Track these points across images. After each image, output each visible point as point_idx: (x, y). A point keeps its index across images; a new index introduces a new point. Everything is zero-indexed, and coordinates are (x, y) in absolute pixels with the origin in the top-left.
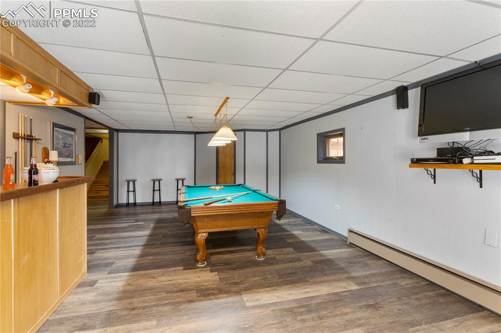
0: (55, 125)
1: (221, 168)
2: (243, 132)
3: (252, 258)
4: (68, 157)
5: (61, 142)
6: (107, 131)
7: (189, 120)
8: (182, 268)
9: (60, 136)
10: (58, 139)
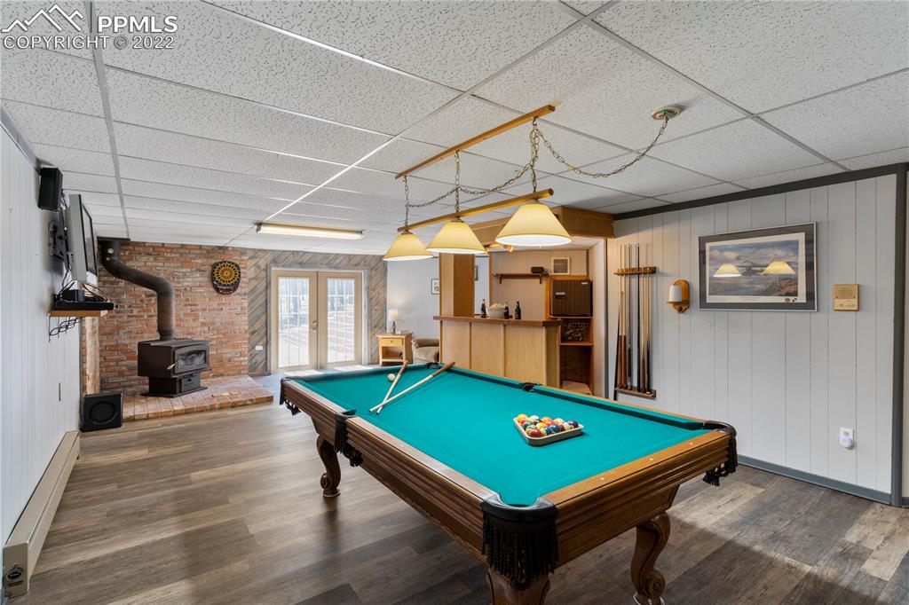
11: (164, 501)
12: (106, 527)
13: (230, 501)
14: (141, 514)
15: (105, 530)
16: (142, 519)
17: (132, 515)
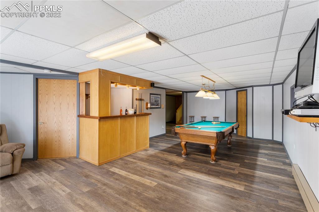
0: (151, 94)
1: (239, 112)
2: (252, 88)
3: (209, 161)
4: (157, 105)
5: (154, 100)
6: (181, 92)
7: (203, 86)
8: (176, 155)
9: (153, 98)
10: (152, 99)
11: (258, 183)
12: (277, 183)
13: (238, 172)
14: (266, 182)
15: (278, 182)
16: (266, 180)
17: (269, 183)
